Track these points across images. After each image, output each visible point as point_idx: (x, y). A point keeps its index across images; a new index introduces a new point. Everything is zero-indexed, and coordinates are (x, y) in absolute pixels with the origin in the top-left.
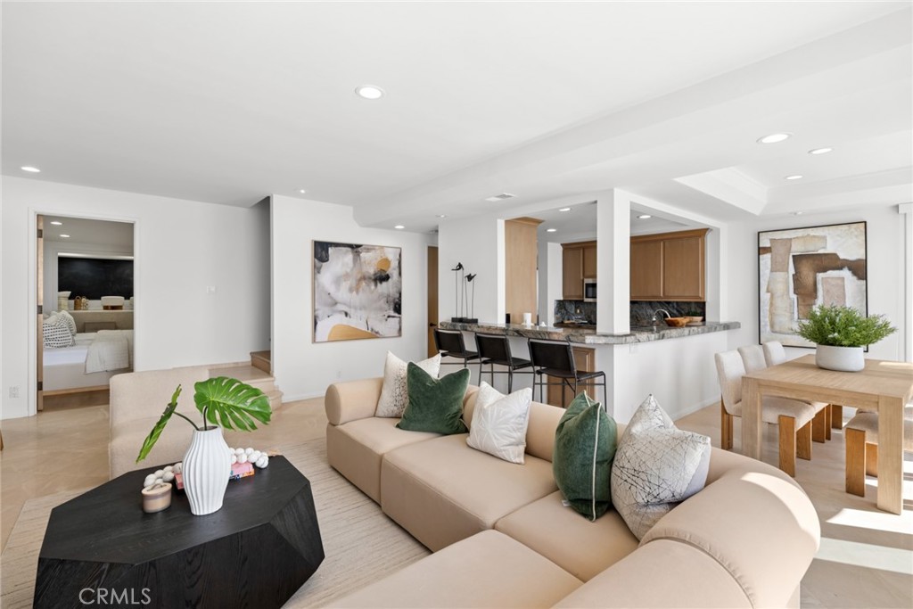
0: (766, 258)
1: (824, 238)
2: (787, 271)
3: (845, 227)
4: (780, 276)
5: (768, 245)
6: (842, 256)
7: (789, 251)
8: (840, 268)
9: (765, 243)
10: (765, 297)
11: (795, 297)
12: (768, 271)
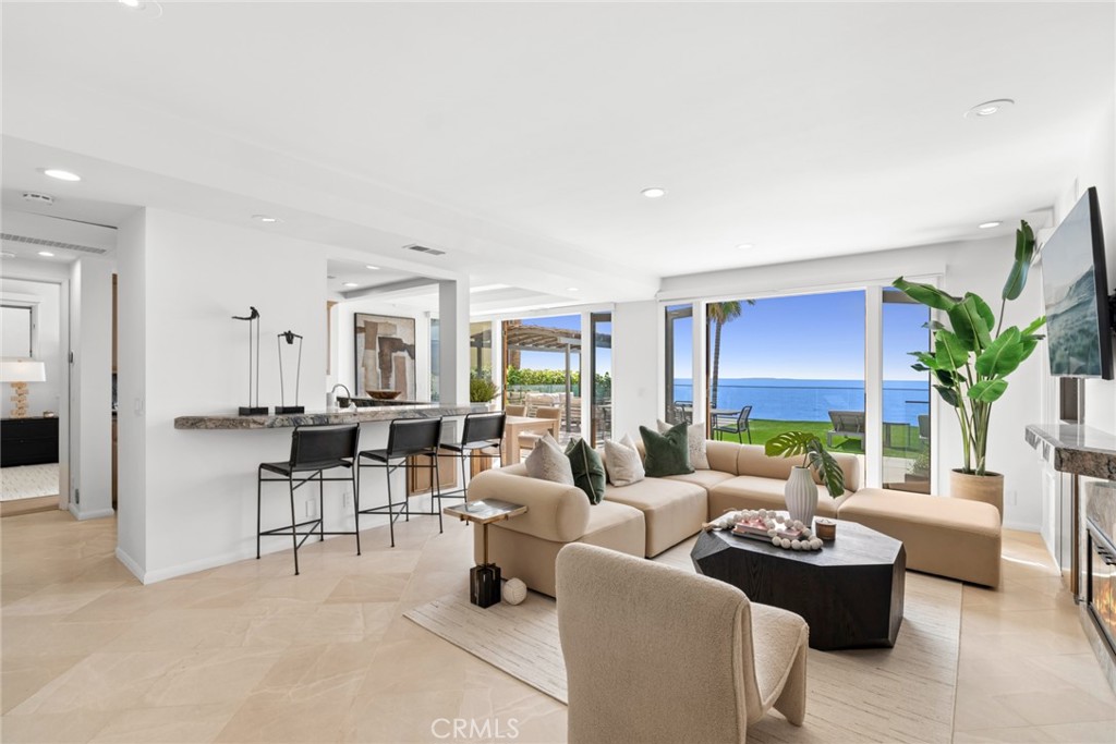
0: (361, 336)
1: (395, 326)
2: (375, 349)
3: (405, 321)
4: (371, 352)
5: (363, 326)
6: (405, 341)
7: (376, 333)
8: (403, 350)
9: (361, 324)
10: (361, 370)
11: (379, 370)
12: (363, 348)
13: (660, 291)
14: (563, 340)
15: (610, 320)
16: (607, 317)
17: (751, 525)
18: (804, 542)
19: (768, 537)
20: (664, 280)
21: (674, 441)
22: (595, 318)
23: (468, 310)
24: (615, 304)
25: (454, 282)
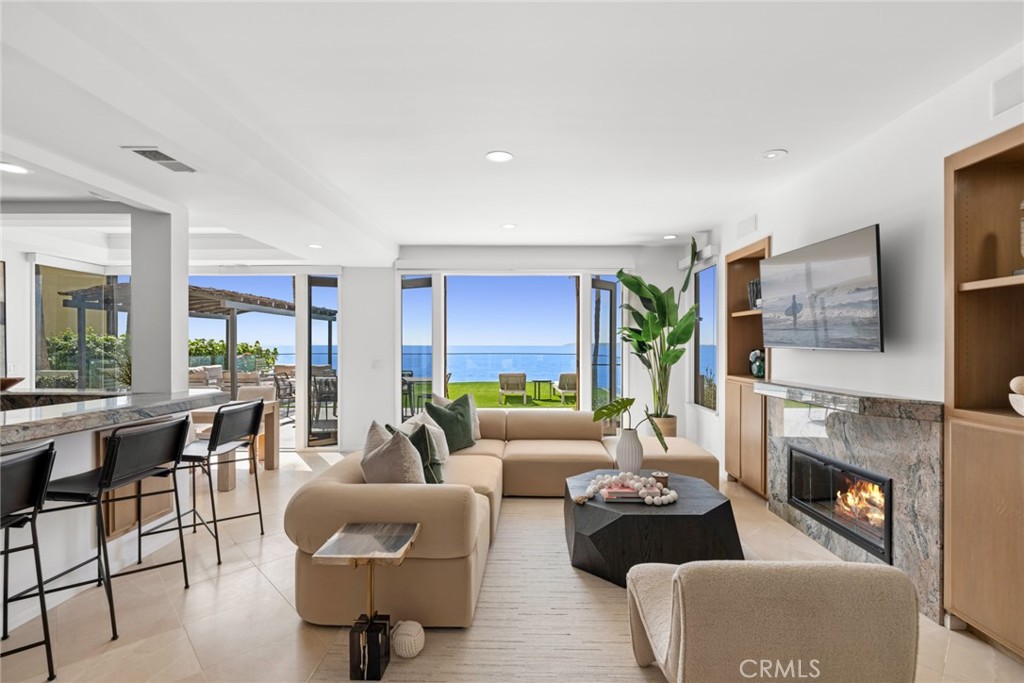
13: (398, 259)
14: (228, 304)
15: (336, 286)
16: (332, 282)
17: (615, 490)
18: (663, 497)
19: (640, 498)
20: (402, 247)
21: (461, 415)
22: (313, 281)
23: (187, 259)
24: (343, 268)
25: (167, 215)
